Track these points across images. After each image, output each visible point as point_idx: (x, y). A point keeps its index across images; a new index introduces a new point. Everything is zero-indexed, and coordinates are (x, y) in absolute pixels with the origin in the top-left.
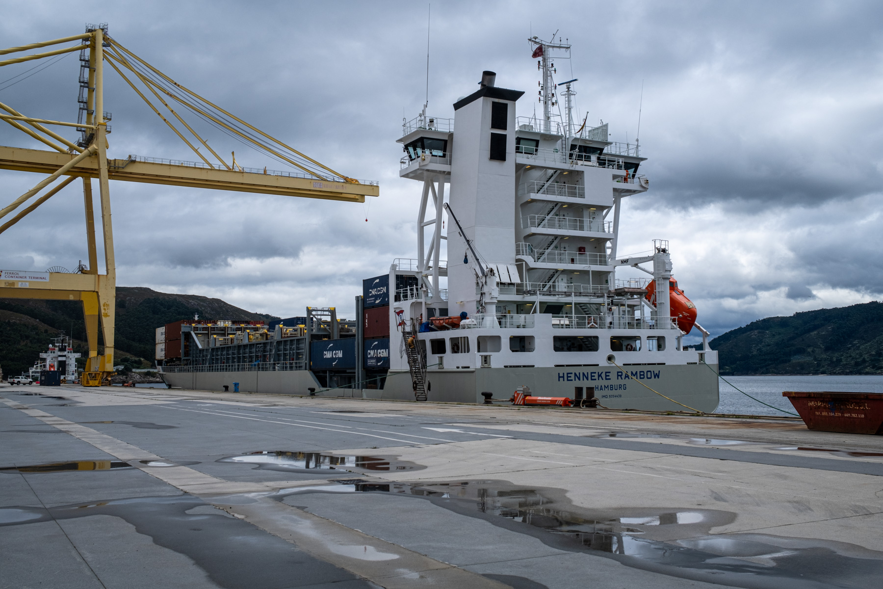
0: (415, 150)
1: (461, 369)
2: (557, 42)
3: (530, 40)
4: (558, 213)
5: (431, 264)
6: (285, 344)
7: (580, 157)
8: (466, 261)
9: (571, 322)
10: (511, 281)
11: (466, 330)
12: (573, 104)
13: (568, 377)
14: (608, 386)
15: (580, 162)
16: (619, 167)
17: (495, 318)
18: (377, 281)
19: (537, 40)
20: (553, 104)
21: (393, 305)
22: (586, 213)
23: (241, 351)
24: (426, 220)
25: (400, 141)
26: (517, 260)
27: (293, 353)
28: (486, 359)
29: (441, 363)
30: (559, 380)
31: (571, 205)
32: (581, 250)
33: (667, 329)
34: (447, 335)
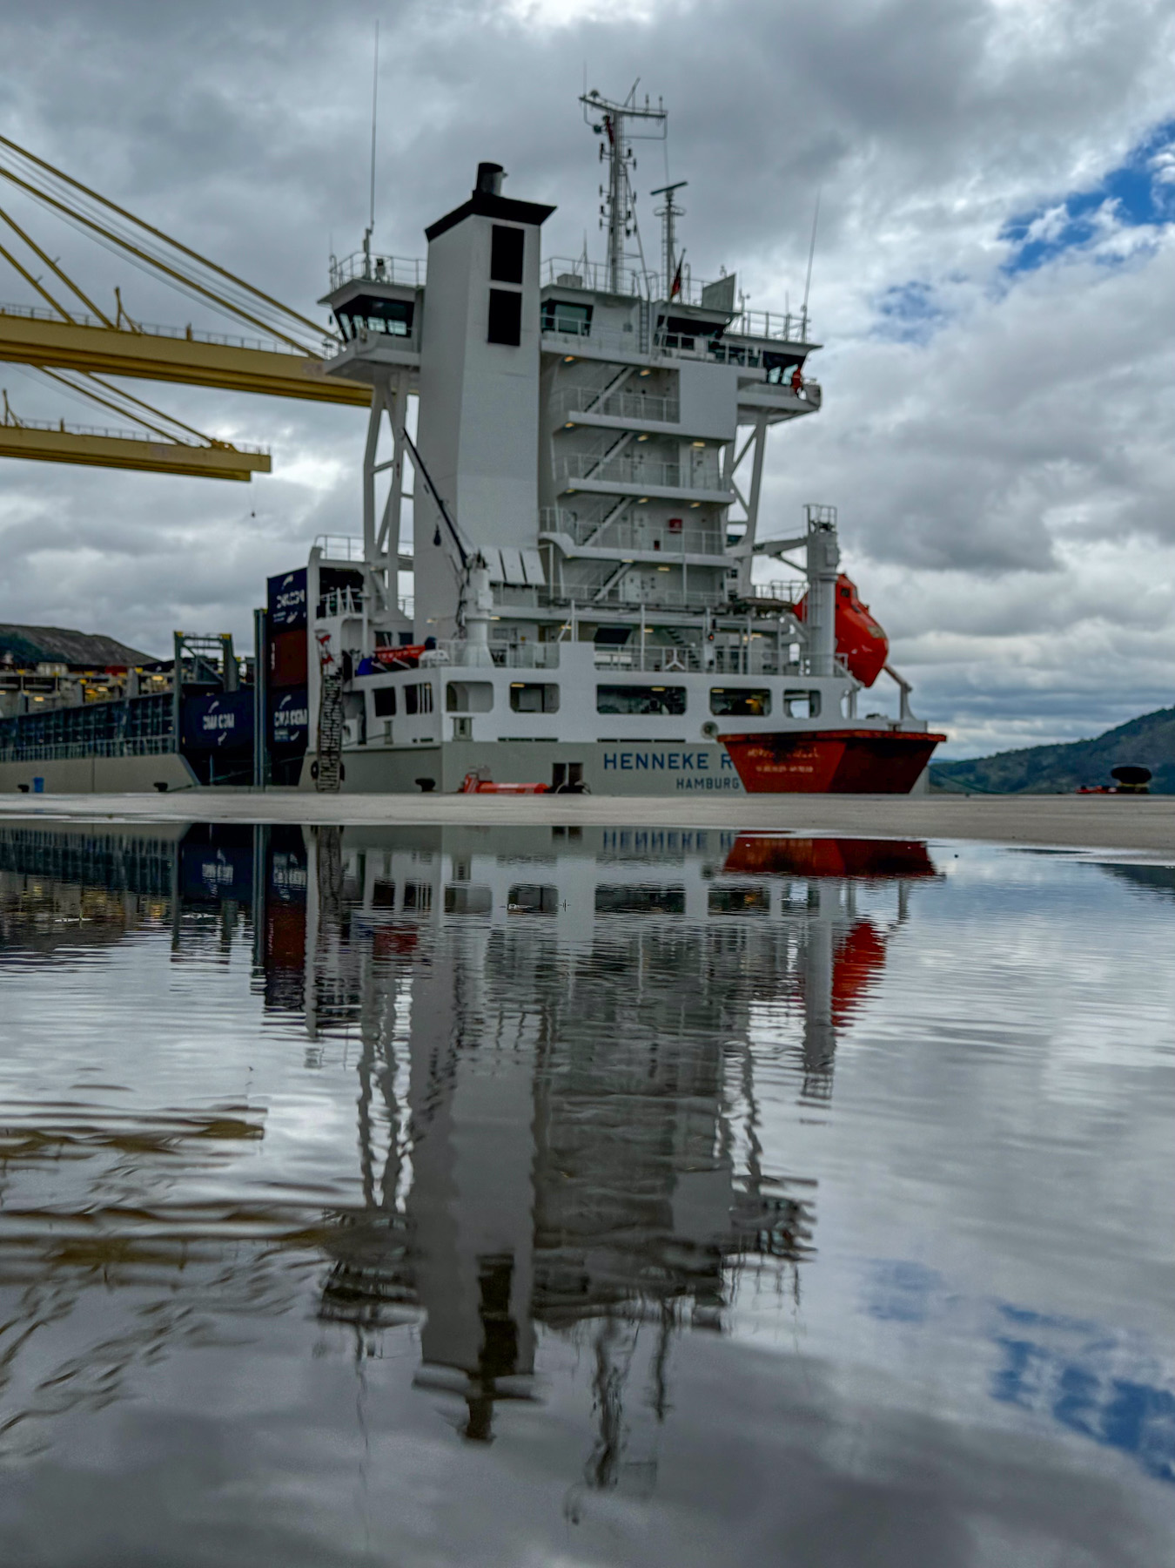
0: (351, 320)
1: (419, 744)
2: (640, 105)
3: (583, 99)
4: (629, 452)
5: (385, 548)
6: (145, 707)
7: (671, 342)
8: (437, 541)
9: (636, 658)
10: (526, 579)
11: (429, 670)
12: (677, 233)
13: (623, 761)
14: (702, 781)
15: (674, 351)
16: (753, 362)
17: (486, 649)
18: (290, 579)
19: (598, 100)
20: (628, 232)
21: (314, 624)
22: (684, 454)
23: (71, 722)
24: (378, 461)
25: (324, 301)
26: (542, 541)
27: (158, 722)
28: (463, 725)
29: (388, 734)
30: (606, 767)
31: (654, 437)
32: (674, 524)
33: (826, 676)
34: (397, 681)
